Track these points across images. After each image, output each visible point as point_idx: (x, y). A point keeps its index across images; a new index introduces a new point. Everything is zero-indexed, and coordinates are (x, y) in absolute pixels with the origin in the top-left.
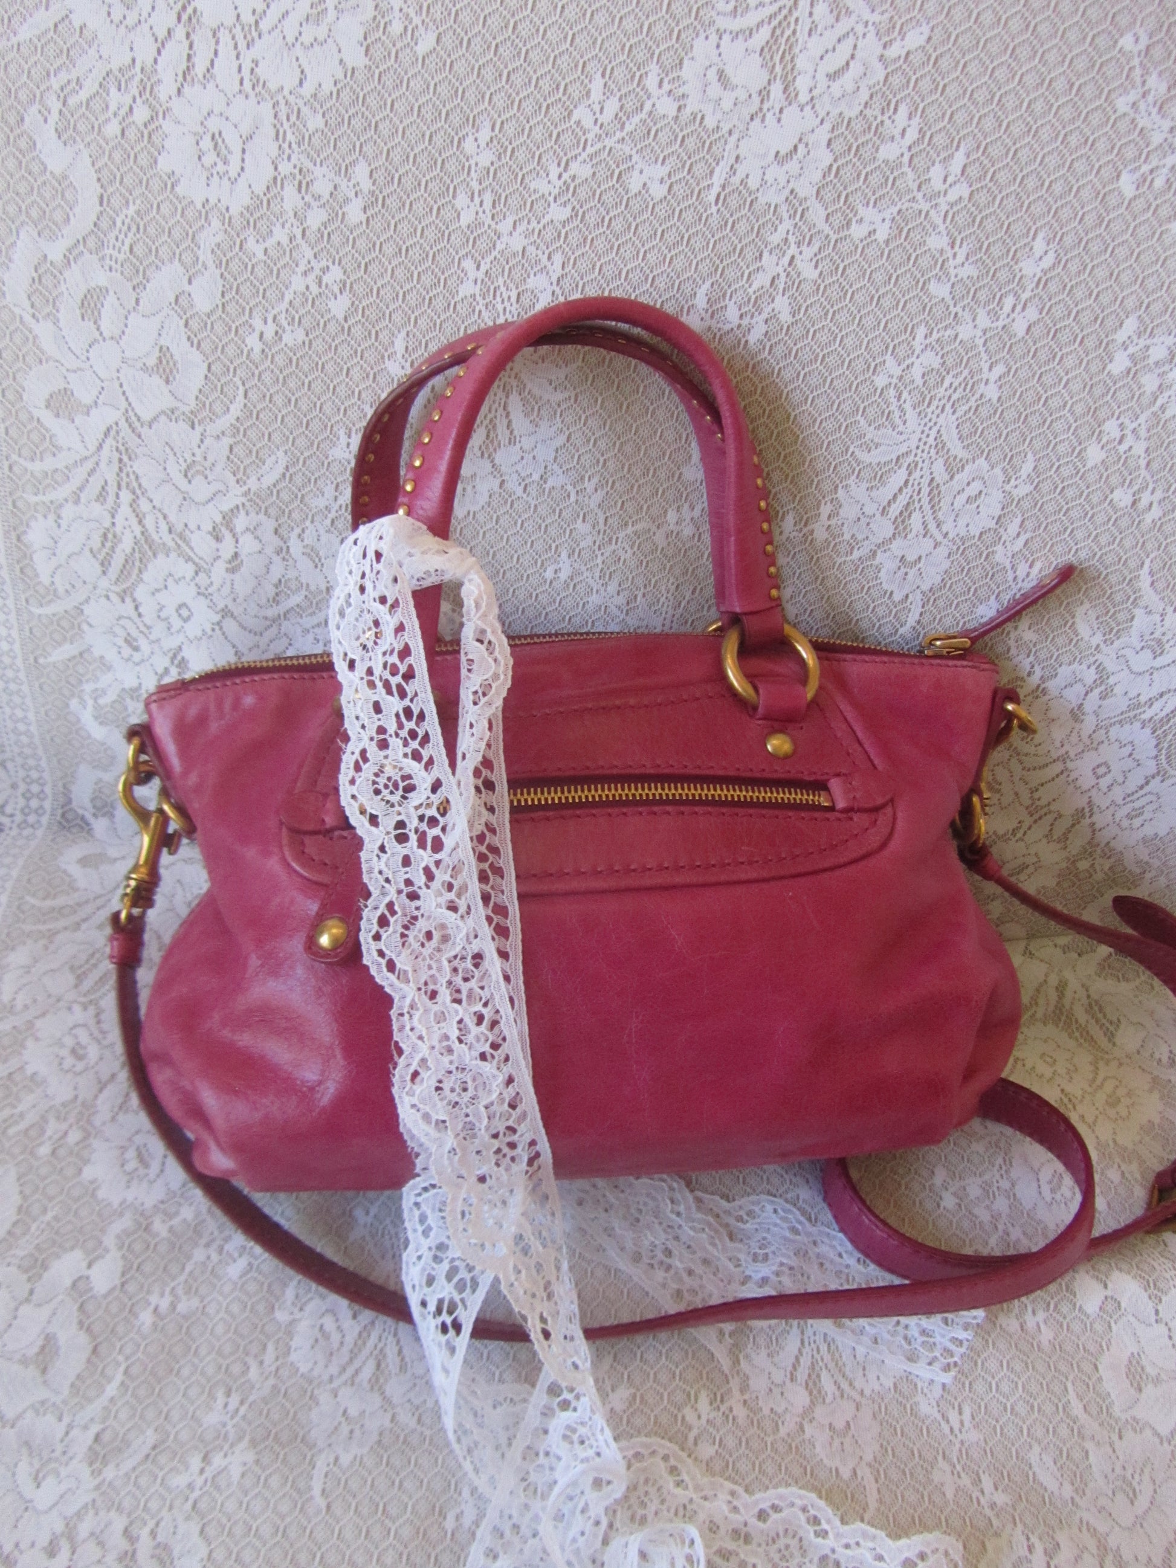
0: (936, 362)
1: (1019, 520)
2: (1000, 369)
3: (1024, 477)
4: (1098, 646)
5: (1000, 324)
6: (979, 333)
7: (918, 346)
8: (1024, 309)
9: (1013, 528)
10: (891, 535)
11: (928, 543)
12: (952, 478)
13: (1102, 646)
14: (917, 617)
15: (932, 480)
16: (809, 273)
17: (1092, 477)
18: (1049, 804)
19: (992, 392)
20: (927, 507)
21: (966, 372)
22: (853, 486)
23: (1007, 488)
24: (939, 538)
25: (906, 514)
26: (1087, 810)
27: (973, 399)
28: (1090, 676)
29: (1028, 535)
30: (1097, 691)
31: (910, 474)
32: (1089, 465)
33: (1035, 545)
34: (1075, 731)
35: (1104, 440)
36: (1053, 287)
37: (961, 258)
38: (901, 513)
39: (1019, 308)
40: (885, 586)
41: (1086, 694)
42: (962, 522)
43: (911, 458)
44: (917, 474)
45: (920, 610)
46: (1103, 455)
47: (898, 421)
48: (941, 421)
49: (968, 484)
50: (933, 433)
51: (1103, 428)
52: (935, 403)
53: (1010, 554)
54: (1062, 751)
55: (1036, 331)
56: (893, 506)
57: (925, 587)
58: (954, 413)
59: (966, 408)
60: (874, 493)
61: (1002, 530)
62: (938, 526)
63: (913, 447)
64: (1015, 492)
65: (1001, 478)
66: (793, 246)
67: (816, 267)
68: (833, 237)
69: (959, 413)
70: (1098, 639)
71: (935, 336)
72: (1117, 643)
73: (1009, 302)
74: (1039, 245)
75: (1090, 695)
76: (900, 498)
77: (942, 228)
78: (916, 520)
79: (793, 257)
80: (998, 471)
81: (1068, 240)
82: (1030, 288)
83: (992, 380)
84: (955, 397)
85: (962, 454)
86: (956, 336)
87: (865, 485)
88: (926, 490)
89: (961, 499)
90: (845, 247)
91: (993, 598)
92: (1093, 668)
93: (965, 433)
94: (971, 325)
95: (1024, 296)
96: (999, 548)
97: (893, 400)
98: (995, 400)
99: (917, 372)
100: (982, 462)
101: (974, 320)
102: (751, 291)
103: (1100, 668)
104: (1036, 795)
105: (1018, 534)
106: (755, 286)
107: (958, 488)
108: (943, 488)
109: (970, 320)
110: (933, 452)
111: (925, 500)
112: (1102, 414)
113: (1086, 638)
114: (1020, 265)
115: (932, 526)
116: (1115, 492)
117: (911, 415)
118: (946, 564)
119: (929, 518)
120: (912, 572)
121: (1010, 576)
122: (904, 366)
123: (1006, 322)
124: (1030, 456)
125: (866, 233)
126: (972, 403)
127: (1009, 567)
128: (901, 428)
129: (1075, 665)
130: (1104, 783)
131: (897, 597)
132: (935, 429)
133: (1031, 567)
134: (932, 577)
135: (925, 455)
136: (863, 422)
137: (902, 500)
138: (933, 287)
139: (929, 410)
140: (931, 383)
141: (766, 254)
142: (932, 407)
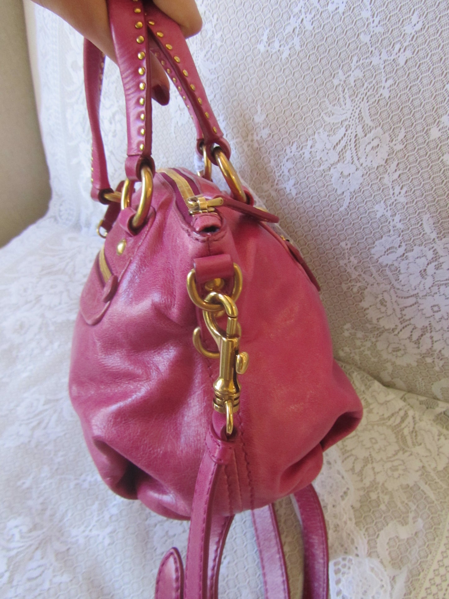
0: (361, 75)
1: (396, 163)
2: (390, 82)
3: (400, 140)
4: (434, 239)
5: (392, 58)
6: (382, 62)
7: (353, 65)
8: (404, 51)
9: (393, 166)
10: (337, 160)
11: (353, 168)
12: (365, 136)
13: (436, 240)
14: (347, 204)
15: (356, 135)
16: (309, 27)
17: (432, 145)
18: (410, 319)
19: (386, 94)
20: (353, 149)
21: (374, 82)
22: (322, 133)
23: (391, 144)
24: (359, 166)
25: (344, 151)
26: (429, 328)
27: (377, 96)
28: (430, 255)
29: (401, 172)
30: (434, 264)
31: (346, 131)
32: (431, 138)
33: (404, 177)
34: (422, 283)
35: (441, 127)
36: (420, 41)
37: (376, 22)
38: (342, 150)
39: (402, 50)
40: (334, 186)
41: (428, 264)
42: (369, 159)
43: (347, 123)
44: (349, 131)
45: (349, 201)
46: (439, 134)
47: (343, 104)
48: (362, 105)
49: (373, 140)
50: (358, 111)
51: (441, 119)
52: (359, 96)
53: (391, 181)
54: (415, 292)
55: (410, 63)
56: (339, 146)
57: (352, 190)
58: (368, 102)
59: (374, 100)
60: (331, 138)
61: (387, 167)
62: (358, 159)
63: (349, 117)
64: (395, 148)
65: (389, 139)
66: (303, 14)
67: (312, 24)
68: (321, 10)
69: (370, 103)
70: (434, 235)
71: (361, 62)
72: (444, 240)
73: (397, 47)
74: (415, 18)
75: (430, 266)
76: (342, 142)
77: (369, 7)
78: (348, 155)
79: (302, 20)
80: (387, 134)
81: (430, 16)
82: (408, 40)
83: (386, 87)
84: (368, 94)
85: (371, 124)
86: (371, 62)
87: (326, 134)
88: (353, 140)
89: (369, 148)
90: (325, 15)
91: (382, 202)
92: (432, 250)
93: (373, 113)
94: (378, 57)
95: (405, 45)
96: (386, 176)
97: (341, 92)
98: (387, 97)
99: (352, 79)
100: (379, 129)
101: (380, 55)
102: (284, 34)
103: (435, 252)
104: (404, 313)
105: (396, 170)
106: (287, 31)
107: (368, 141)
108: (361, 140)
109: (378, 54)
110: (357, 121)
111: (353, 145)
112: (440, 112)
113: (428, 234)
114: (404, 28)
115: (355, 159)
116: (445, 156)
117: (348, 101)
118: (361, 180)
119: (354, 155)
120: (346, 181)
121: (391, 192)
122: (346, 76)
123: (395, 57)
124: (403, 129)
125: (335, 9)
126: (376, 98)
127: (391, 187)
128: (344, 107)
129: (423, 247)
130: (438, 316)
131: (339, 192)
132: (359, 109)
133: (401, 189)
134: (355, 186)
135: (353, 121)
136: (327, 102)
137: (343, 143)
138: (361, 36)
139: (357, 99)
140: (358, 85)
141: (292, 17)
142: (358, 98)
